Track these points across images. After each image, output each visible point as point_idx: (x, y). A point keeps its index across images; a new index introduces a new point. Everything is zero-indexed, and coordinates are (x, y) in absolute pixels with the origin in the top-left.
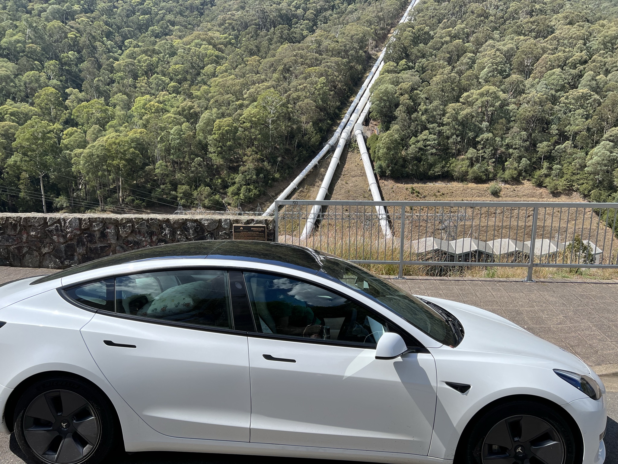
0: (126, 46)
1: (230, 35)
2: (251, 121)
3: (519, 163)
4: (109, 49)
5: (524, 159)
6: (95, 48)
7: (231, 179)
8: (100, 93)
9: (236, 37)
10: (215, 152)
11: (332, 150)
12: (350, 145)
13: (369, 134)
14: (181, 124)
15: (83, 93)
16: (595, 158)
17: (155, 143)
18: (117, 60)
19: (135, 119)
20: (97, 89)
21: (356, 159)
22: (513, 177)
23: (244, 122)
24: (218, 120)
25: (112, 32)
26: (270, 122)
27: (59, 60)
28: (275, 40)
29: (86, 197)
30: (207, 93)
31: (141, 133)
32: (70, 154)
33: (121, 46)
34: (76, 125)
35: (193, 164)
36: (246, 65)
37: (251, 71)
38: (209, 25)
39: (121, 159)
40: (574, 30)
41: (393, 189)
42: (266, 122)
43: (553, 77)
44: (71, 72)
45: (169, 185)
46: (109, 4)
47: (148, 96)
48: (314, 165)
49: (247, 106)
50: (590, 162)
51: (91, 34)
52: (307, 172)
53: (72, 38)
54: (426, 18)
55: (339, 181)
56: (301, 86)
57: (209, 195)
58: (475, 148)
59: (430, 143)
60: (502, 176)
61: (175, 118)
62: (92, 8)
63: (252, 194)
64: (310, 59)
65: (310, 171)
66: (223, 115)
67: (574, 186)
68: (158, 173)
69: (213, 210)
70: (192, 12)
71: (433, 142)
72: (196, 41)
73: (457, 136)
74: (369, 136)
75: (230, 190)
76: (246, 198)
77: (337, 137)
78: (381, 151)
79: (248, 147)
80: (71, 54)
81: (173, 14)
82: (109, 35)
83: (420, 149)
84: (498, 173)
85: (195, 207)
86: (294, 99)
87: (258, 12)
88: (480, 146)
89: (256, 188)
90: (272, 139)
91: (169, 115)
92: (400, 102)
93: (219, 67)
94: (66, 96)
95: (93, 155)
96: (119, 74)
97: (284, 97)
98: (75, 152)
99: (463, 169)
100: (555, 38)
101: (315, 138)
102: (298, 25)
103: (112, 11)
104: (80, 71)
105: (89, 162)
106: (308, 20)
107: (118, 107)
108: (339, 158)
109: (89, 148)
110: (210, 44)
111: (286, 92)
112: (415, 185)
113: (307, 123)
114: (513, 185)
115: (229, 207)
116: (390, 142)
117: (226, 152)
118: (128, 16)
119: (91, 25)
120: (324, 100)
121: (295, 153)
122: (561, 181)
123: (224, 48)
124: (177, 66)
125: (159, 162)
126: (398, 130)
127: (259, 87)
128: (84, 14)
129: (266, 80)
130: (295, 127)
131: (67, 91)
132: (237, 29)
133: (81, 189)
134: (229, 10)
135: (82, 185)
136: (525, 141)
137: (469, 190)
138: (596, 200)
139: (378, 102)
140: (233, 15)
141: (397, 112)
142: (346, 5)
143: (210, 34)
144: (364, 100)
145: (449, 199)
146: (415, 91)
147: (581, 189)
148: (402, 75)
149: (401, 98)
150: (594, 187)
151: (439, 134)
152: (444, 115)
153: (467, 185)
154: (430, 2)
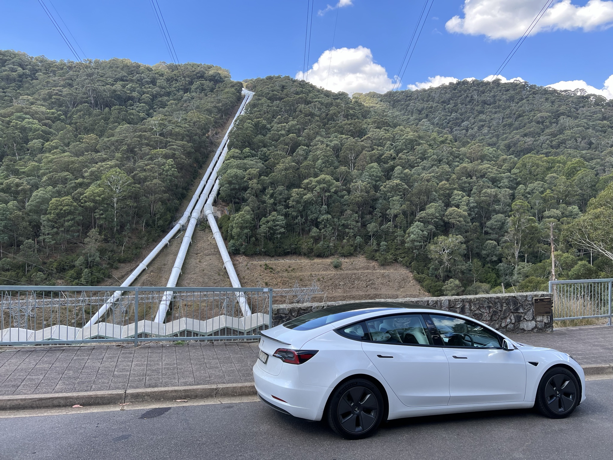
1: (58, 110)
2: (94, 201)
3: (354, 240)
5: (358, 237)
7: (70, 262)
9: (65, 114)
11: (183, 229)
12: (201, 225)
14: (6, 202)
16: (412, 236)
21: (209, 238)
22: (350, 253)
23: (86, 202)
24: (54, 199)
26: (115, 201)
28: (112, 120)
30: (37, 169)
35: (22, 246)
36: (82, 143)
37: (88, 149)
38: (31, 99)
40: (382, 132)
41: (248, 266)
42: (110, 202)
43: (372, 170)
48: (164, 244)
49: (89, 185)
50: (408, 239)
52: (157, 252)
54: (262, 113)
55: (193, 260)
56: (148, 167)
57: (42, 281)
58: (317, 227)
59: (279, 223)
60: (342, 252)
63: (95, 278)
64: (154, 141)
65: (160, 251)
66: (59, 194)
67: (398, 259)
70: (8, 83)
71: (281, 223)
72: (19, 114)
73: (302, 217)
74: (220, 216)
75: (68, 274)
76: (87, 282)
77: (188, 217)
78: (234, 230)
83: (270, 228)
84: (338, 249)
86: (141, 179)
88: (321, 226)
89: (99, 271)
90: (117, 219)
92: (249, 186)
93: (47, 143)
97: (130, 176)
99: (309, 246)
100: (369, 138)
101: (164, 218)
102: (134, 107)
106: (144, 103)
108: (190, 237)
110: (34, 118)
111: (131, 172)
112: (269, 261)
113: (156, 203)
114: (350, 259)
116: (242, 222)
120: (172, 181)
121: (143, 233)
122: (388, 256)
123: (51, 123)
126: (249, 211)
127: (102, 166)
129: (108, 159)
132: (66, 106)
134: (55, 86)
136: (357, 222)
137: (315, 265)
138: (416, 270)
139: (228, 185)
140: (60, 92)
141: (246, 195)
142: (181, 93)
143: (34, 108)
144: (211, 182)
145: (300, 274)
146: (262, 177)
147: (404, 262)
148: (248, 161)
149: (250, 182)
150: (413, 259)
151: (286, 215)
152: (289, 199)
153: (314, 261)
154: (264, 100)
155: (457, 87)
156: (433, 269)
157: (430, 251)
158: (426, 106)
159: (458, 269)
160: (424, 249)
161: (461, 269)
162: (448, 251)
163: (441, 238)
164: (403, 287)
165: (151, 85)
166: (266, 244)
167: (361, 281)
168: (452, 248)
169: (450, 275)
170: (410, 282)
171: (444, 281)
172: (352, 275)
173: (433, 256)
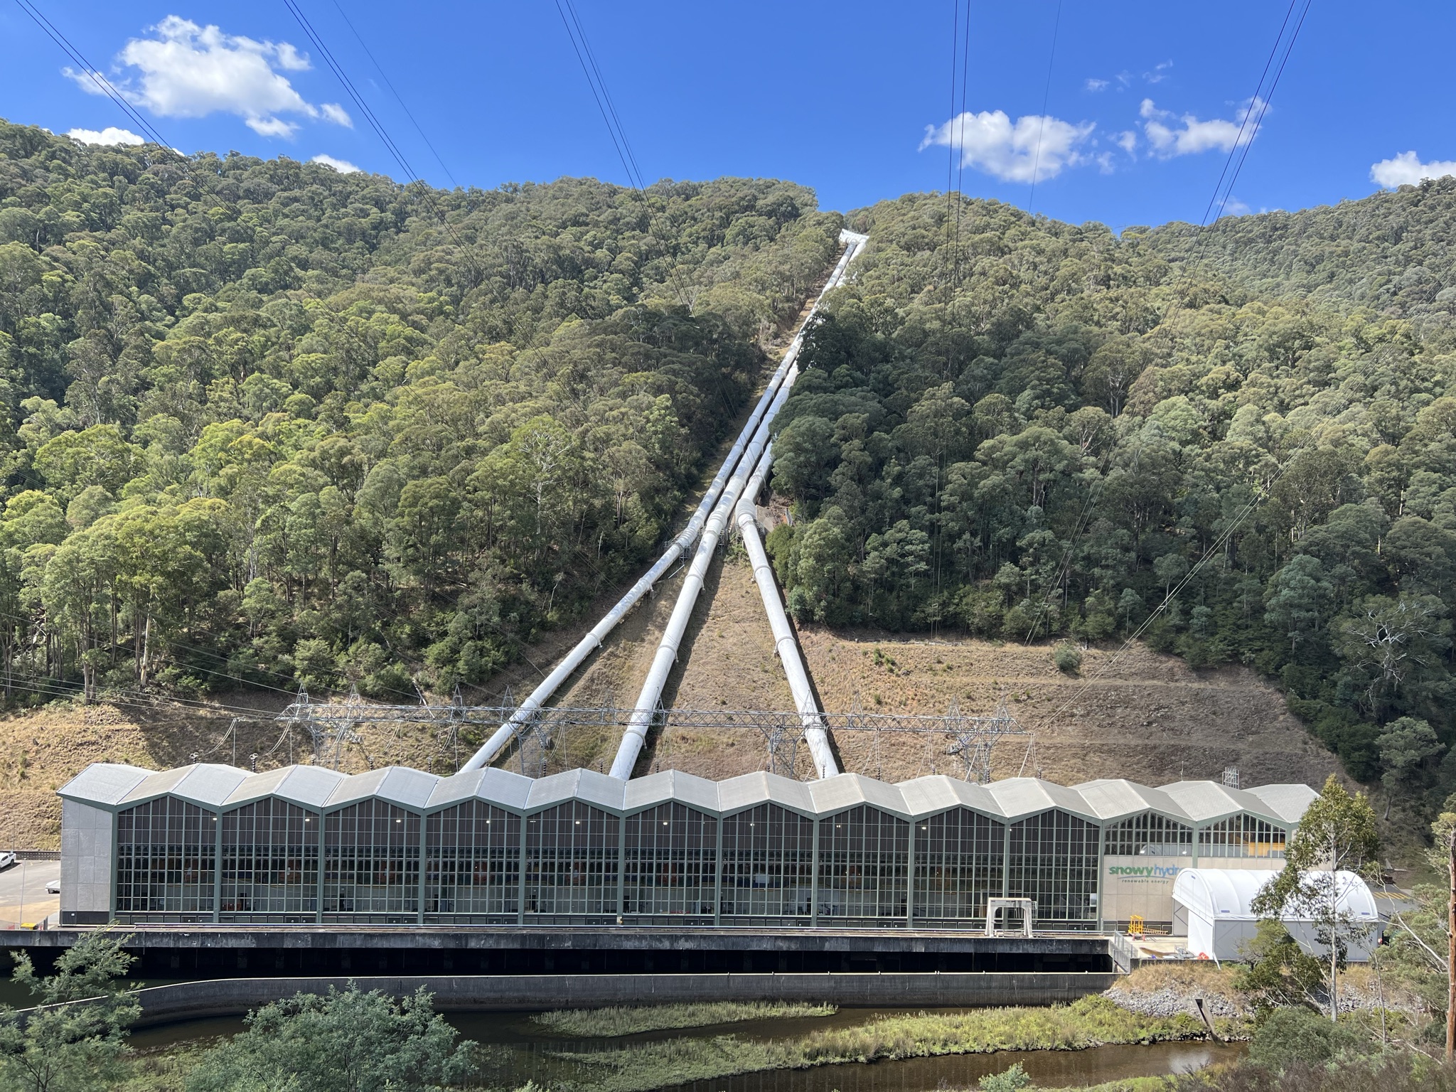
0: (185, 308)
1: (440, 293)
2: (493, 488)
3: (1117, 599)
4: (142, 313)
5: (1127, 591)
6: (109, 308)
7: (437, 624)
8: (109, 412)
9: (456, 301)
10: (399, 559)
11: (686, 558)
12: (727, 548)
13: (770, 525)
14: (318, 489)
15: (67, 411)
16: (1285, 592)
17: (246, 532)
18: (161, 337)
19: (198, 475)
20: (105, 400)
21: (743, 581)
22: (1105, 632)
23: (475, 490)
24: (411, 483)
25: (154, 276)
26: (539, 489)
27: (15, 331)
28: (548, 309)
29: (48, 667)
30: (385, 418)
31: (212, 508)
32: (18, 558)
33: (174, 308)
34: (41, 483)
35: (341, 586)
36: (481, 360)
37: (493, 375)
38: (391, 272)
39: (155, 570)
40: (1203, 318)
41: (834, 654)
42: (529, 490)
43: (1172, 414)
44: (42, 361)
45: (275, 640)
46: (154, 214)
47: (236, 422)
48: (643, 591)
49: (485, 453)
50: (1273, 601)
51: (102, 277)
52: (625, 609)
53: (52, 284)
54: (885, 280)
55: (703, 631)
56: (615, 413)
57: (379, 664)
58: (1016, 563)
59: (914, 548)
60: (1082, 628)
61: (303, 475)
62: (109, 221)
63: (487, 662)
64: (633, 354)
65: (634, 606)
66: (424, 472)
67: (1243, 654)
68: (251, 608)
69: (388, 701)
70: (350, 241)
71: (919, 547)
72: (361, 303)
73: (974, 534)
74: (771, 529)
75: (433, 651)
76: (472, 670)
77: (697, 529)
78: (802, 563)
79: (481, 547)
80: (46, 320)
81: (307, 244)
82: (145, 282)
83: (890, 561)
84: (1071, 621)
85: (340, 693)
86: (596, 439)
87: (506, 249)
88: (1025, 560)
89: (498, 647)
90: (542, 529)
91: (286, 467)
92: (843, 456)
93: (413, 364)
94: (20, 416)
95: (79, 561)
96: (165, 369)
97: (575, 434)
98: (33, 552)
99: (991, 609)
100: (1165, 334)
101: (646, 531)
102: (598, 282)
103: (158, 229)
104: (66, 358)
105: (66, 577)
106: (621, 272)
107: (155, 446)
108: (702, 577)
109: (71, 543)
110: (393, 310)
111: (578, 422)
112: (883, 645)
113: (627, 494)
114: (1105, 649)
115: (427, 694)
116: (822, 542)
117: (425, 559)
118: (196, 242)
119: (104, 257)
120: (665, 447)
121: (598, 562)
122: (1213, 643)
123: (425, 322)
124: (313, 356)
125: (252, 582)
126: (839, 518)
127: (515, 411)
128: (87, 232)
129: (531, 395)
130: (598, 503)
131: (25, 403)
132: (458, 283)
133: (36, 646)
134: (439, 243)
135: (41, 634)
136: (1126, 549)
137: (1008, 660)
138: (1294, 687)
139: (791, 454)
140: (448, 254)
141: (835, 478)
142: (703, 246)
143: (394, 289)
144: (754, 447)
145: (965, 680)
146: (876, 433)
147: (1259, 662)
148: (843, 397)
149: (845, 446)
150: (1285, 657)
151: (933, 529)
152: (941, 488)
153: (1003, 649)
154: (891, 250)
155: (1423, 197)
156: (1346, 685)
157: (1339, 636)
158: (1328, 250)
159: (1426, 689)
160: (1320, 628)
161: (1434, 692)
162: (1395, 638)
163: (1373, 601)
164: (1256, 733)
165: (637, 232)
166: (880, 600)
167: (1134, 708)
168: (1408, 631)
169: (1399, 704)
170: (1275, 718)
171: (1381, 722)
172: (1109, 690)
173: (1347, 650)
